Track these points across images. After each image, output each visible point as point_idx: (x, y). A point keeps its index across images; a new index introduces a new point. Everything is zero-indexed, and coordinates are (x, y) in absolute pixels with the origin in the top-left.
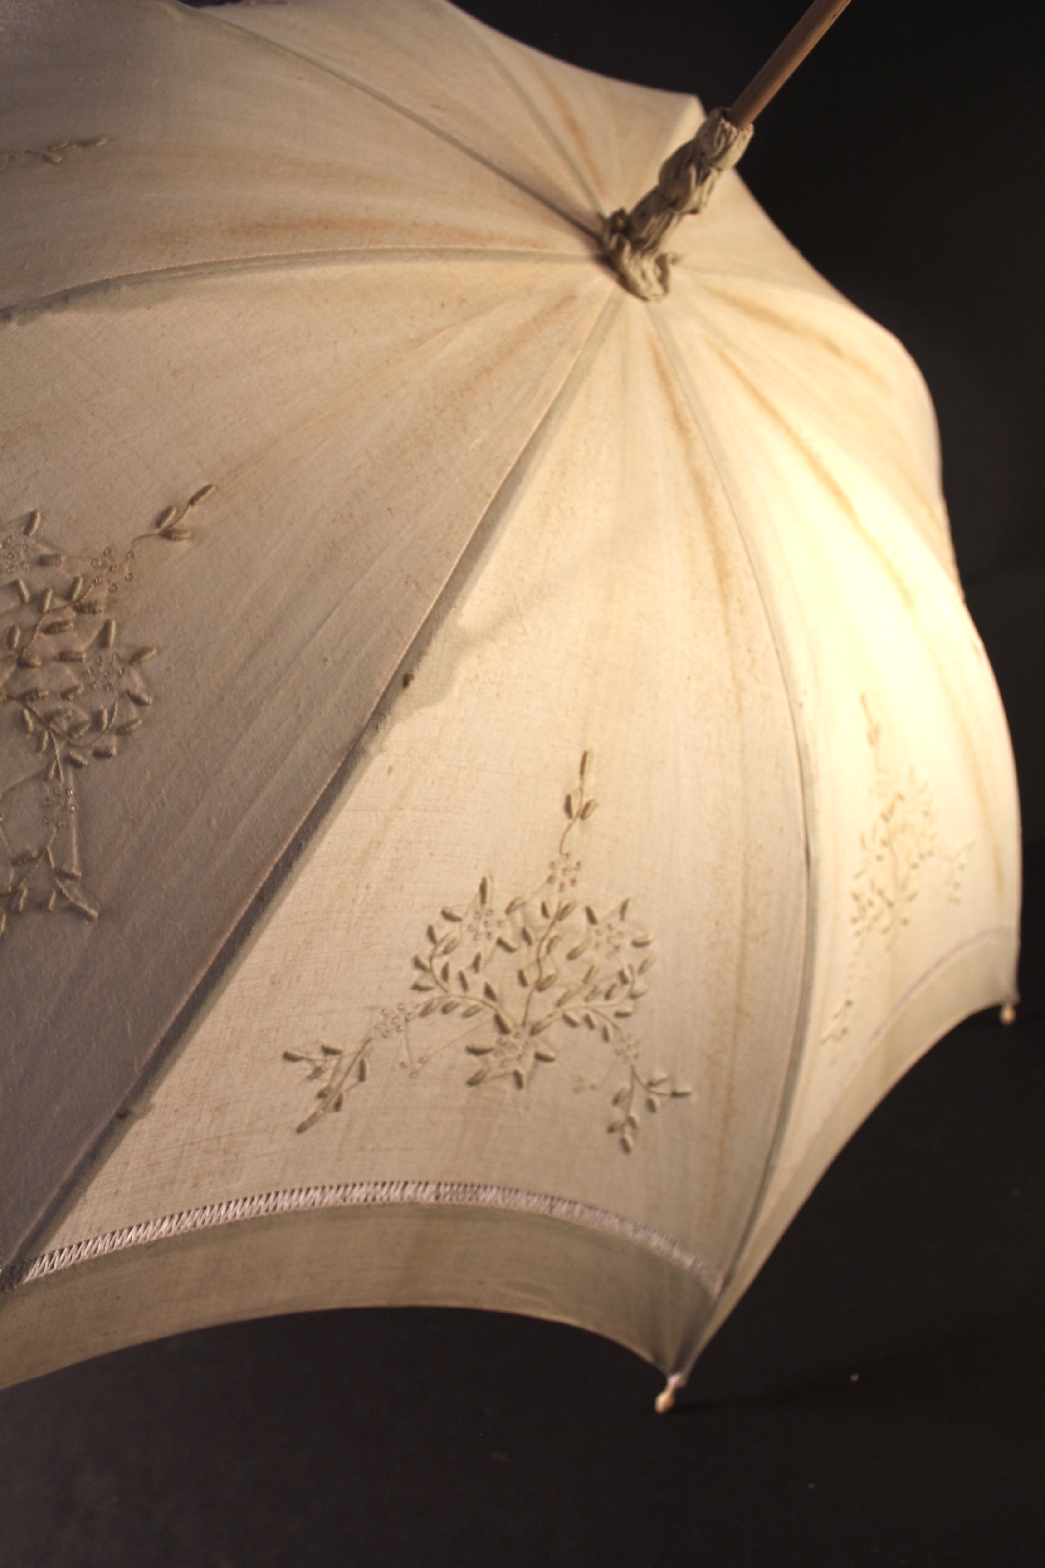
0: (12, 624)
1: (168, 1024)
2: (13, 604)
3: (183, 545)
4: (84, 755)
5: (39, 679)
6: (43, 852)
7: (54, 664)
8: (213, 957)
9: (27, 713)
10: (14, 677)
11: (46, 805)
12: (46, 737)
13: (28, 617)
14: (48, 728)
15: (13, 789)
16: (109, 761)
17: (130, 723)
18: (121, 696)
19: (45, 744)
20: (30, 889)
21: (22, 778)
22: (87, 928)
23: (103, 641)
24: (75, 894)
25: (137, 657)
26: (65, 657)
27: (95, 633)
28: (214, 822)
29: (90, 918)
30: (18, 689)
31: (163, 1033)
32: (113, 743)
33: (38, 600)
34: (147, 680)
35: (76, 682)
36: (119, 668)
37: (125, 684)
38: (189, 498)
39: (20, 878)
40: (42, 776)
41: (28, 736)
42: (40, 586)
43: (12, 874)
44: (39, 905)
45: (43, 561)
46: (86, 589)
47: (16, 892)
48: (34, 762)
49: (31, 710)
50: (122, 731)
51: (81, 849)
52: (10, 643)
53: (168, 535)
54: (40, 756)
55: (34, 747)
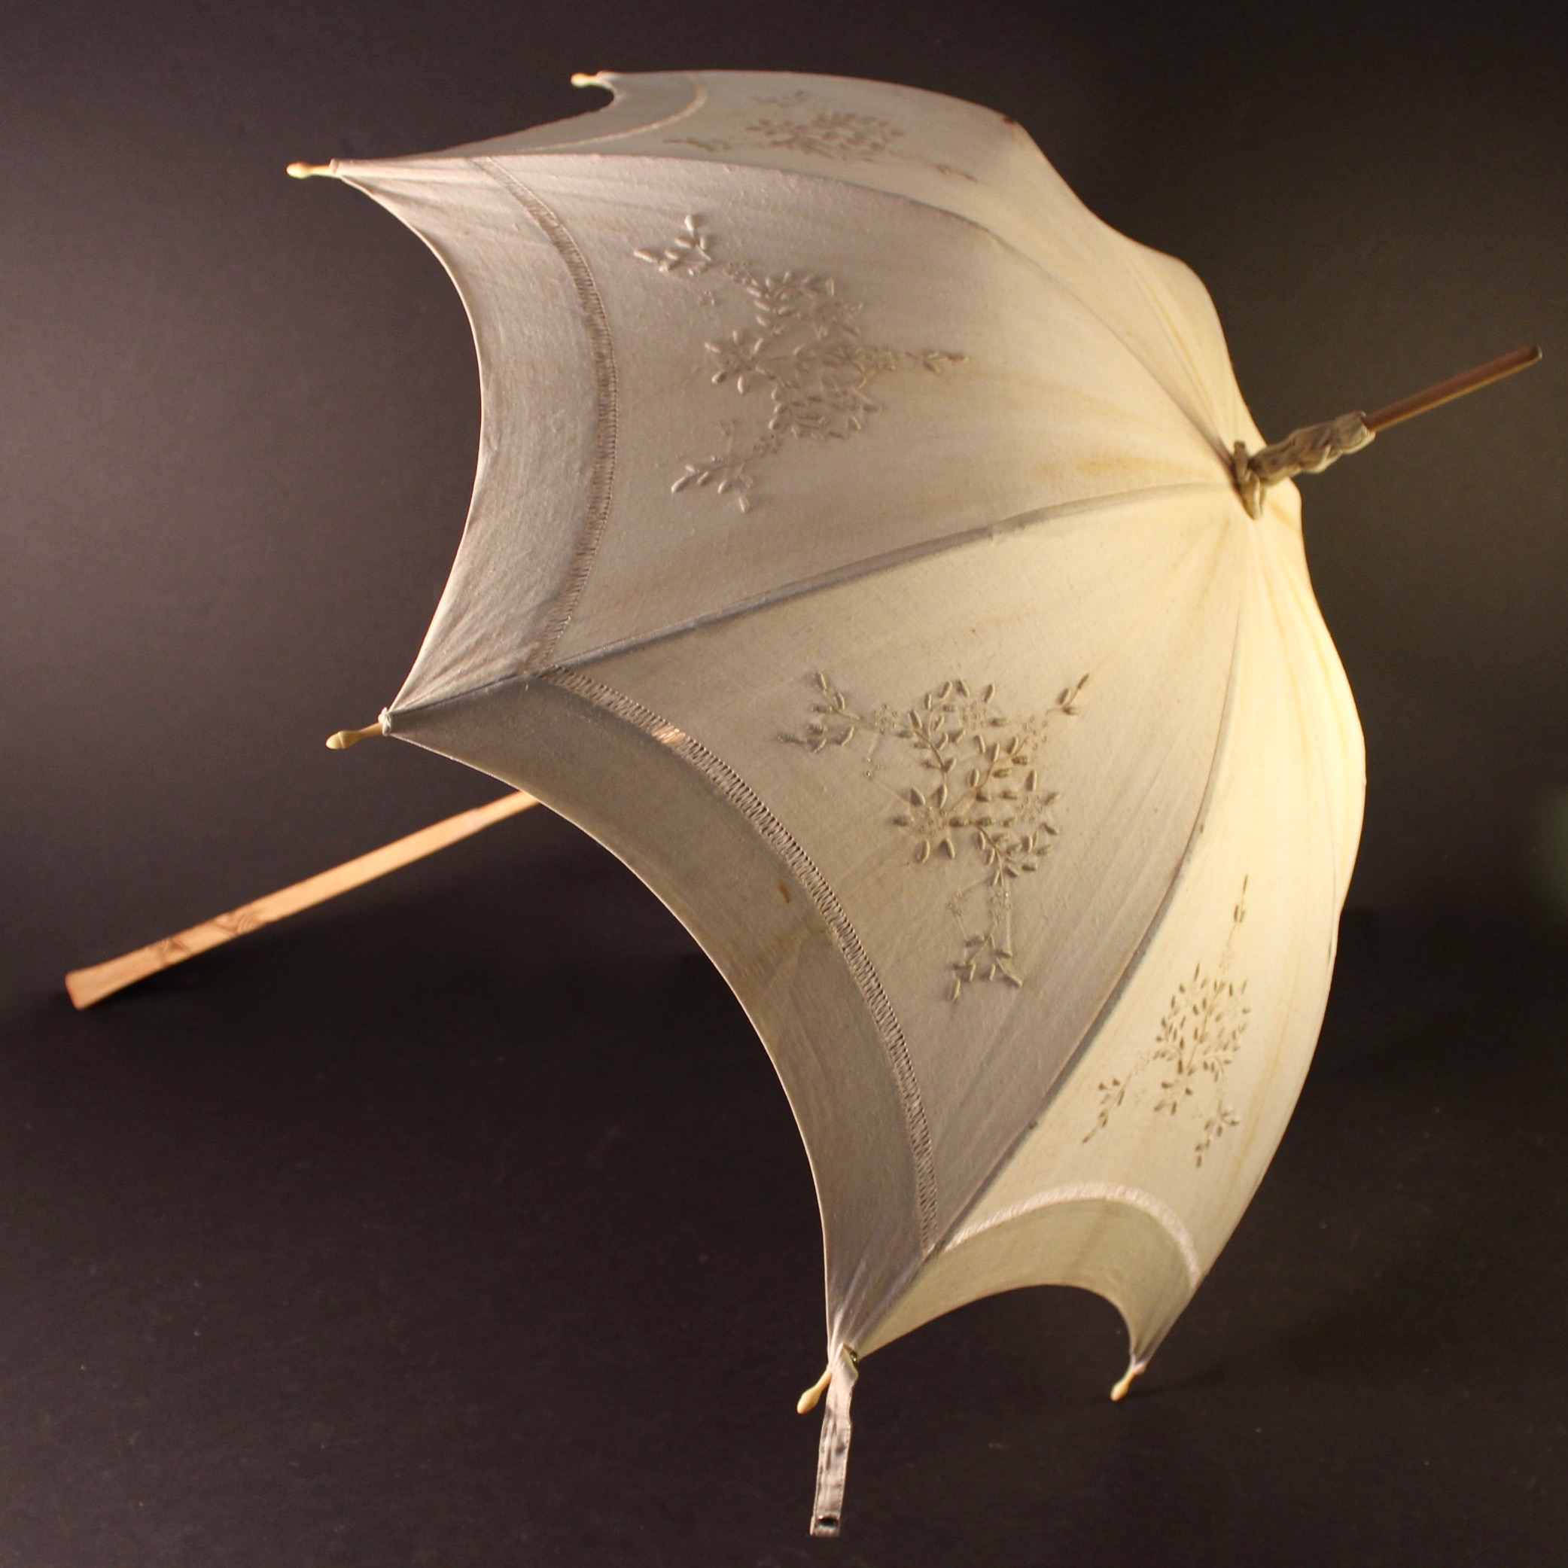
0: (973, 767)
1: (1065, 1062)
2: (975, 753)
3: (1073, 718)
4: (1017, 869)
5: (989, 810)
6: (987, 936)
7: (999, 800)
8: (1096, 1015)
9: (982, 834)
10: (974, 807)
11: (990, 902)
12: (994, 853)
13: (984, 764)
14: (994, 847)
15: (969, 890)
16: (1032, 874)
17: (1046, 847)
18: (1040, 827)
19: (992, 860)
20: (978, 965)
21: (974, 883)
22: (1014, 992)
23: (1029, 785)
24: (1007, 966)
25: (1049, 799)
26: (1006, 795)
27: (1024, 779)
28: (1097, 921)
29: (1016, 985)
30: (975, 817)
31: (1061, 1068)
32: (1033, 860)
33: (991, 752)
34: (1055, 816)
35: (1012, 814)
36: (1039, 806)
37: (1042, 818)
38: (1077, 683)
39: (971, 957)
40: (989, 881)
41: (981, 852)
42: (991, 741)
43: (966, 952)
44: (985, 976)
45: (995, 723)
46: (1021, 746)
47: (968, 967)
48: (983, 871)
49: (984, 833)
50: (1041, 852)
51: (1013, 935)
52: (972, 782)
53: (1067, 711)
54: (988, 867)
55: (985, 860)
